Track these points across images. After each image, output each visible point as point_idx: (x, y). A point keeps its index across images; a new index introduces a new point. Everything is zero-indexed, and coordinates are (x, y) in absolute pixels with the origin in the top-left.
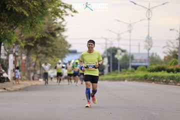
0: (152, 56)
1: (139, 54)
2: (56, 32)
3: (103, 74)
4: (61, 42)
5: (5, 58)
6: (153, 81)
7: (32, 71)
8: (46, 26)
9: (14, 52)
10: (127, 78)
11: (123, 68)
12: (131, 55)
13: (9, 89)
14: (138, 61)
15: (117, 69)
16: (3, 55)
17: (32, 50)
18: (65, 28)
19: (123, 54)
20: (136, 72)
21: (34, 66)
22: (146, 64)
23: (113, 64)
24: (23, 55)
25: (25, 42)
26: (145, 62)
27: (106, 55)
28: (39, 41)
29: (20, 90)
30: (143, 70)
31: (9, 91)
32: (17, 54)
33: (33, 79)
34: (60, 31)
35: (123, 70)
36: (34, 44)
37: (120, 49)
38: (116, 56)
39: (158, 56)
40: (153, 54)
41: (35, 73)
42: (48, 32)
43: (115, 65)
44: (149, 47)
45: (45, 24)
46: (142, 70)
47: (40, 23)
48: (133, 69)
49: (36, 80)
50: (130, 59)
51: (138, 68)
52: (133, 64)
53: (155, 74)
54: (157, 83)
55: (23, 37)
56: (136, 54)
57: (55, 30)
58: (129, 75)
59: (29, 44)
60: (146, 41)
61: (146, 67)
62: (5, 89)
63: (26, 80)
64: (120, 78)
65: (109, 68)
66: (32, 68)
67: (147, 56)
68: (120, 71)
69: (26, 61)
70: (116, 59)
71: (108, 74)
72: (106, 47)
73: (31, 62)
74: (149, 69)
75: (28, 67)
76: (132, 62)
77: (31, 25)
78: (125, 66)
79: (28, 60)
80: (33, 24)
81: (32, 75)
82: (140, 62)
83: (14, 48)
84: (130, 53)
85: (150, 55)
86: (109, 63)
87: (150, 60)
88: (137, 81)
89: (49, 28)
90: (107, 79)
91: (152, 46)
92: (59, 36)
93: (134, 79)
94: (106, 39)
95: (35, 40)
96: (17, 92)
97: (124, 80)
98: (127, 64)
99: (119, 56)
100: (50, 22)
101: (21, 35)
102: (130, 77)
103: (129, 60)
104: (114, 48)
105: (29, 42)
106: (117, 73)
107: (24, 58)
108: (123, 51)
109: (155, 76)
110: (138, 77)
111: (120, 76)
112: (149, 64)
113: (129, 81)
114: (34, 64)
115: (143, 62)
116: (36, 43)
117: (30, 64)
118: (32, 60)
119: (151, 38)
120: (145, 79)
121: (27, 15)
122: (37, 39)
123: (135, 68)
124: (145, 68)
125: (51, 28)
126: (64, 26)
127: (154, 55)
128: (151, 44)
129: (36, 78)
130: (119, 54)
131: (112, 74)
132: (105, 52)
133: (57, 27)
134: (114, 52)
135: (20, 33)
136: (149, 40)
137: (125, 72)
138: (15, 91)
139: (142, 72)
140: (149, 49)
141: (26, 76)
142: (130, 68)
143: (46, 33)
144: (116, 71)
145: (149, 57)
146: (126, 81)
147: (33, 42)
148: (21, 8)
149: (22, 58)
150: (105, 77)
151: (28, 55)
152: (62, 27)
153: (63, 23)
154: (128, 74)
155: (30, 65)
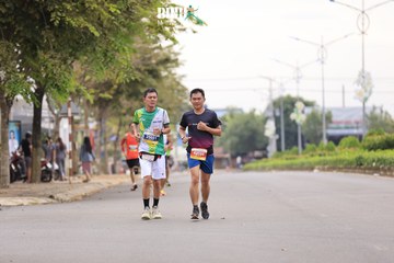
0: (372, 113)
1: (343, 110)
2: (161, 68)
3: (265, 156)
4: (171, 88)
5: (52, 126)
6: (377, 170)
7: (110, 153)
8: (139, 55)
9: (70, 115)
10: (319, 163)
11: (308, 142)
12: (326, 111)
13: (60, 196)
14: (342, 125)
15: (297, 144)
16: (47, 120)
17: (110, 108)
18: (180, 58)
19: (308, 110)
20: (337, 149)
21: (115, 143)
22: (360, 131)
23: (287, 133)
24: (90, 119)
25: (93, 91)
26: (357, 128)
27: (270, 114)
28: (124, 88)
29: (85, 197)
30: (352, 145)
31: (62, 201)
32: (76, 118)
33: (114, 172)
34: (169, 65)
35: (308, 146)
36: (113, 95)
37: (301, 100)
38: (293, 116)
39: (387, 113)
40: (374, 108)
41: (117, 159)
42: (143, 68)
43: (291, 137)
44: (366, 95)
45: (135, 51)
46: (350, 147)
47: (124, 50)
48: (332, 143)
49: (121, 173)
50: (324, 122)
51: (343, 141)
52: (331, 132)
53: (379, 154)
54: (385, 175)
55: (89, 80)
56: (338, 109)
57: (157, 64)
58: (322, 158)
59: (101, 95)
60: (358, 82)
61: (360, 137)
62: (51, 197)
63: (98, 174)
64: (303, 164)
65: (279, 141)
66: (110, 147)
67: (361, 113)
68: (303, 147)
69: (96, 131)
70: (294, 121)
71: (277, 157)
72: (271, 96)
73: (108, 135)
74: (366, 144)
75: (101, 144)
76: (327, 128)
77: (105, 55)
78: (313, 138)
79: (101, 131)
80: (109, 54)
81: (110, 162)
82: (347, 128)
83: (69, 106)
84: (324, 108)
85: (368, 112)
86: (278, 131)
87: (369, 123)
88: (340, 169)
89: (144, 60)
90: (276, 168)
91: (370, 93)
92: (167, 77)
93: (334, 166)
94: (271, 80)
95: (115, 87)
96: (78, 204)
97: (311, 169)
98: (319, 133)
99: (299, 117)
100: (146, 46)
101: (84, 77)
102: (325, 163)
103: (321, 124)
104: (289, 97)
105: (102, 92)
106: (297, 153)
107: (93, 125)
108: (307, 104)
109: (379, 160)
110: (341, 161)
111: (302, 159)
112: (367, 132)
113: (323, 170)
114: (114, 138)
115: (352, 128)
116: (118, 92)
117: (105, 139)
118: (110, 129)
119: (369, 74)
120: (359, 166)
121: (97, 34)
122: (119, 85)
123: (336, 140)
124: (357, 140)
125: (150, 59)
126: (176, 54)
127: (378, 112)
128: (368, 89)
129: (119, 168)
130: (300, 111)
131: (285, 156)
132: (268, 108)
133: (162, 57)
134: (289, 106)
135: (83, 72)
136: (364, 79)
137: (314, 150)
138: (75, 200)
139: (351, 150)
140: (366, 100)
141: (98, 166)
142: (325, 142)
143: (139, 70)
144: (295, 148)
145: (365, 115)
146: (316, 171)
147: (112, 92)
148: (81, 19)
149: (87, 127)
150: (271, 162)
151: (100, 120)
152: (173, 57)
153: (176, 48)
154: (320, 155)
155: (106, 142)
